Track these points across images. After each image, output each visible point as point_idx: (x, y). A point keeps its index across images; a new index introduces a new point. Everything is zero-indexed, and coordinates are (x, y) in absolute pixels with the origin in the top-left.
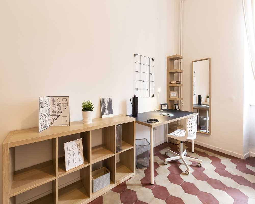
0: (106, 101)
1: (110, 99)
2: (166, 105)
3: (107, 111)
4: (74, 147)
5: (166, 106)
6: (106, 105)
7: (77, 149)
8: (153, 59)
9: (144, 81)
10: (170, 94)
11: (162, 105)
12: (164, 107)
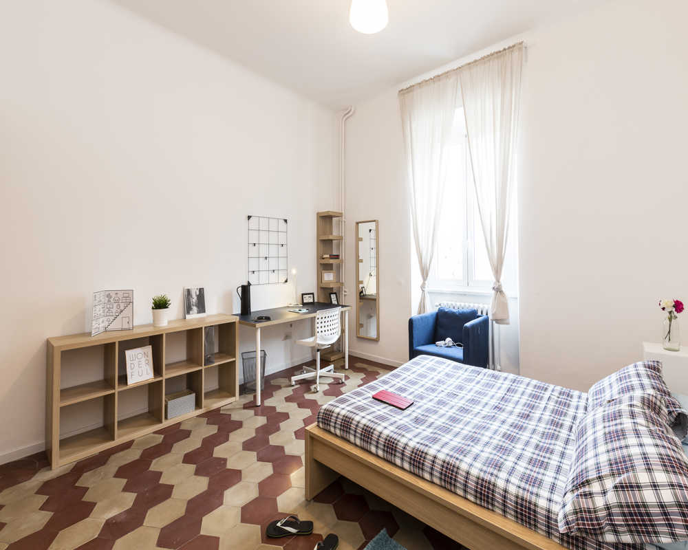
0: (194, 293)
1: (201, 290)
2: (312, 295)
3: (195, 309)
5: (312, 297)
6: (194, 300)
7: (143, 360)
8: (286, 221)
9: (266, 258)
10: (322, 276)
11: (304, 296)
12: (308, 300)
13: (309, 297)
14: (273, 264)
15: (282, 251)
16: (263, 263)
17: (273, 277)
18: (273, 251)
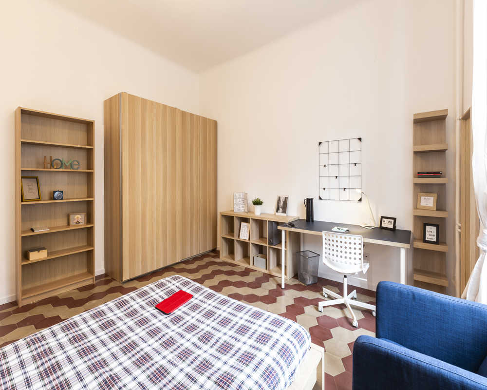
0: (282, 200)
1: (286, 199)
2: (393, 220)
3: (281, 209)
4: (246, 227)
5: (393, 222)
6: (281, 204)
7: (246, 229)
8: (360, 139)
9: (336, 177)
10: (419, 200)
11: (383, 219)
12: (387, 224)
13: (389, 222)
14: (344, 182)
15: (355, 171)
16: (334, 182)
17: (344, 195)
18: (344, 171)
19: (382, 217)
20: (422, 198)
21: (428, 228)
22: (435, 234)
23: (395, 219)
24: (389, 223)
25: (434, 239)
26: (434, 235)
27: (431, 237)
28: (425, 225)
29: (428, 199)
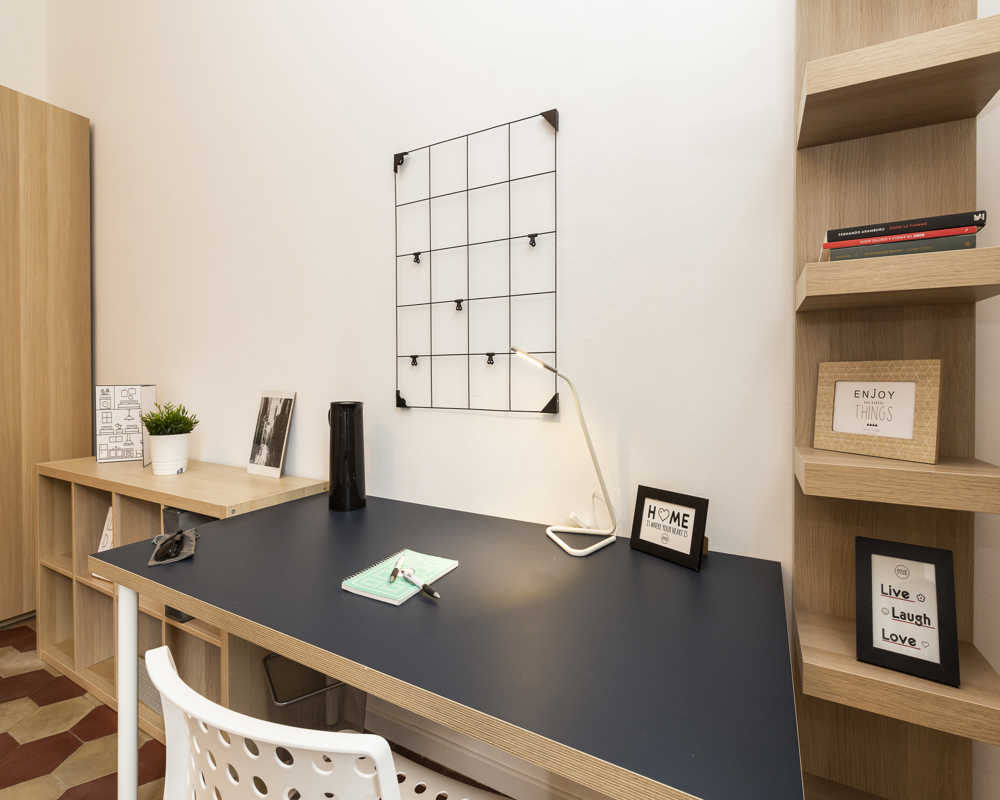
1: (287, 404)
2: (691, 512)
3: (266, 449)
5: (690, 522)
6: (270, 427)
9: (459, 304)
10: (821, 400)
11: (649, 502)
12: (667, 531)
13: (675, 517)
14: (489, 331)
16: (449, 330)
17: (489, 385)
19: (645, 493)
20: (845, 390)
21: (885, 571)
22: (930, 609)
23: (700, 506)
24: (674, 525)
25: (927, 647)
26: (921, 620)
27: (907, 629)
28: (866, 549)
29: (882, 395)
